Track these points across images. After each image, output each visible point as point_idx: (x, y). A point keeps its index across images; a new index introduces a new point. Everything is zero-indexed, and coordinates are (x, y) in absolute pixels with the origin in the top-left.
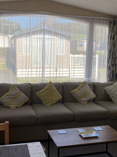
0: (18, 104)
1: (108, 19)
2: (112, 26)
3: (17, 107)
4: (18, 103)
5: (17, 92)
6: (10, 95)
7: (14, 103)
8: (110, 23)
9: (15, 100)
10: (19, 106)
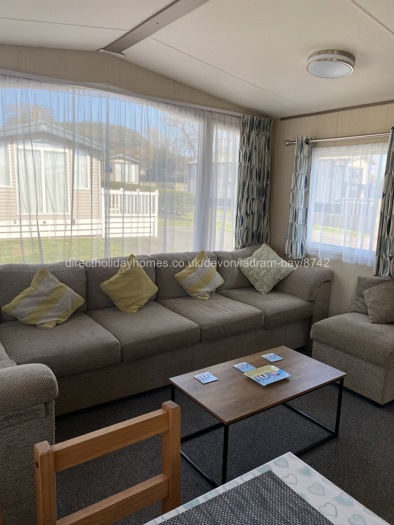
0: (60, 317)
1: (239, 114)
2: (247, 130)
3: (57, 325)
4: (60, 314)
5: (52, 285)
6: (38, 296)
7: (50, 314)
8: (244, 125)
9: (51, 306)
10: (64, 320)
